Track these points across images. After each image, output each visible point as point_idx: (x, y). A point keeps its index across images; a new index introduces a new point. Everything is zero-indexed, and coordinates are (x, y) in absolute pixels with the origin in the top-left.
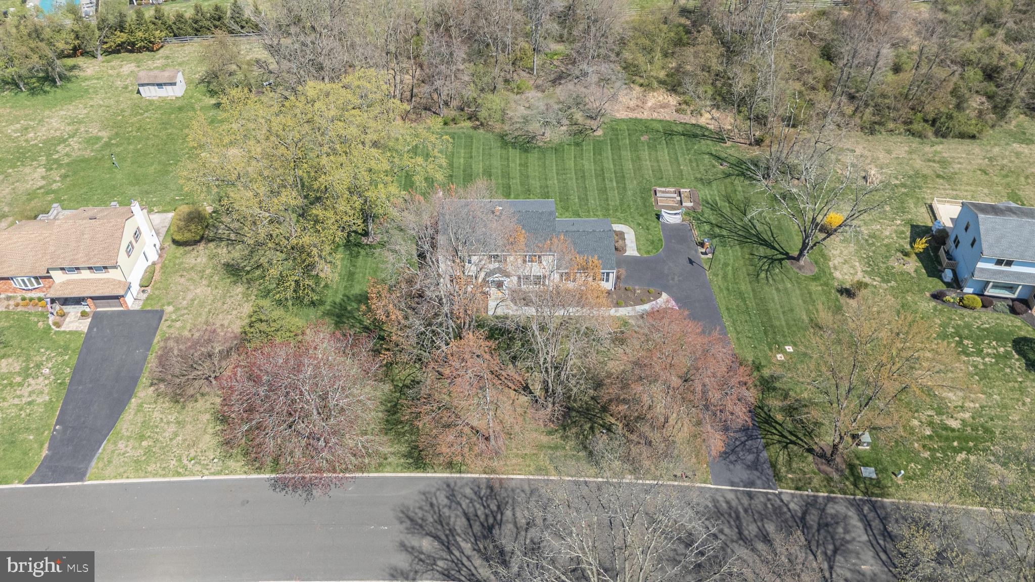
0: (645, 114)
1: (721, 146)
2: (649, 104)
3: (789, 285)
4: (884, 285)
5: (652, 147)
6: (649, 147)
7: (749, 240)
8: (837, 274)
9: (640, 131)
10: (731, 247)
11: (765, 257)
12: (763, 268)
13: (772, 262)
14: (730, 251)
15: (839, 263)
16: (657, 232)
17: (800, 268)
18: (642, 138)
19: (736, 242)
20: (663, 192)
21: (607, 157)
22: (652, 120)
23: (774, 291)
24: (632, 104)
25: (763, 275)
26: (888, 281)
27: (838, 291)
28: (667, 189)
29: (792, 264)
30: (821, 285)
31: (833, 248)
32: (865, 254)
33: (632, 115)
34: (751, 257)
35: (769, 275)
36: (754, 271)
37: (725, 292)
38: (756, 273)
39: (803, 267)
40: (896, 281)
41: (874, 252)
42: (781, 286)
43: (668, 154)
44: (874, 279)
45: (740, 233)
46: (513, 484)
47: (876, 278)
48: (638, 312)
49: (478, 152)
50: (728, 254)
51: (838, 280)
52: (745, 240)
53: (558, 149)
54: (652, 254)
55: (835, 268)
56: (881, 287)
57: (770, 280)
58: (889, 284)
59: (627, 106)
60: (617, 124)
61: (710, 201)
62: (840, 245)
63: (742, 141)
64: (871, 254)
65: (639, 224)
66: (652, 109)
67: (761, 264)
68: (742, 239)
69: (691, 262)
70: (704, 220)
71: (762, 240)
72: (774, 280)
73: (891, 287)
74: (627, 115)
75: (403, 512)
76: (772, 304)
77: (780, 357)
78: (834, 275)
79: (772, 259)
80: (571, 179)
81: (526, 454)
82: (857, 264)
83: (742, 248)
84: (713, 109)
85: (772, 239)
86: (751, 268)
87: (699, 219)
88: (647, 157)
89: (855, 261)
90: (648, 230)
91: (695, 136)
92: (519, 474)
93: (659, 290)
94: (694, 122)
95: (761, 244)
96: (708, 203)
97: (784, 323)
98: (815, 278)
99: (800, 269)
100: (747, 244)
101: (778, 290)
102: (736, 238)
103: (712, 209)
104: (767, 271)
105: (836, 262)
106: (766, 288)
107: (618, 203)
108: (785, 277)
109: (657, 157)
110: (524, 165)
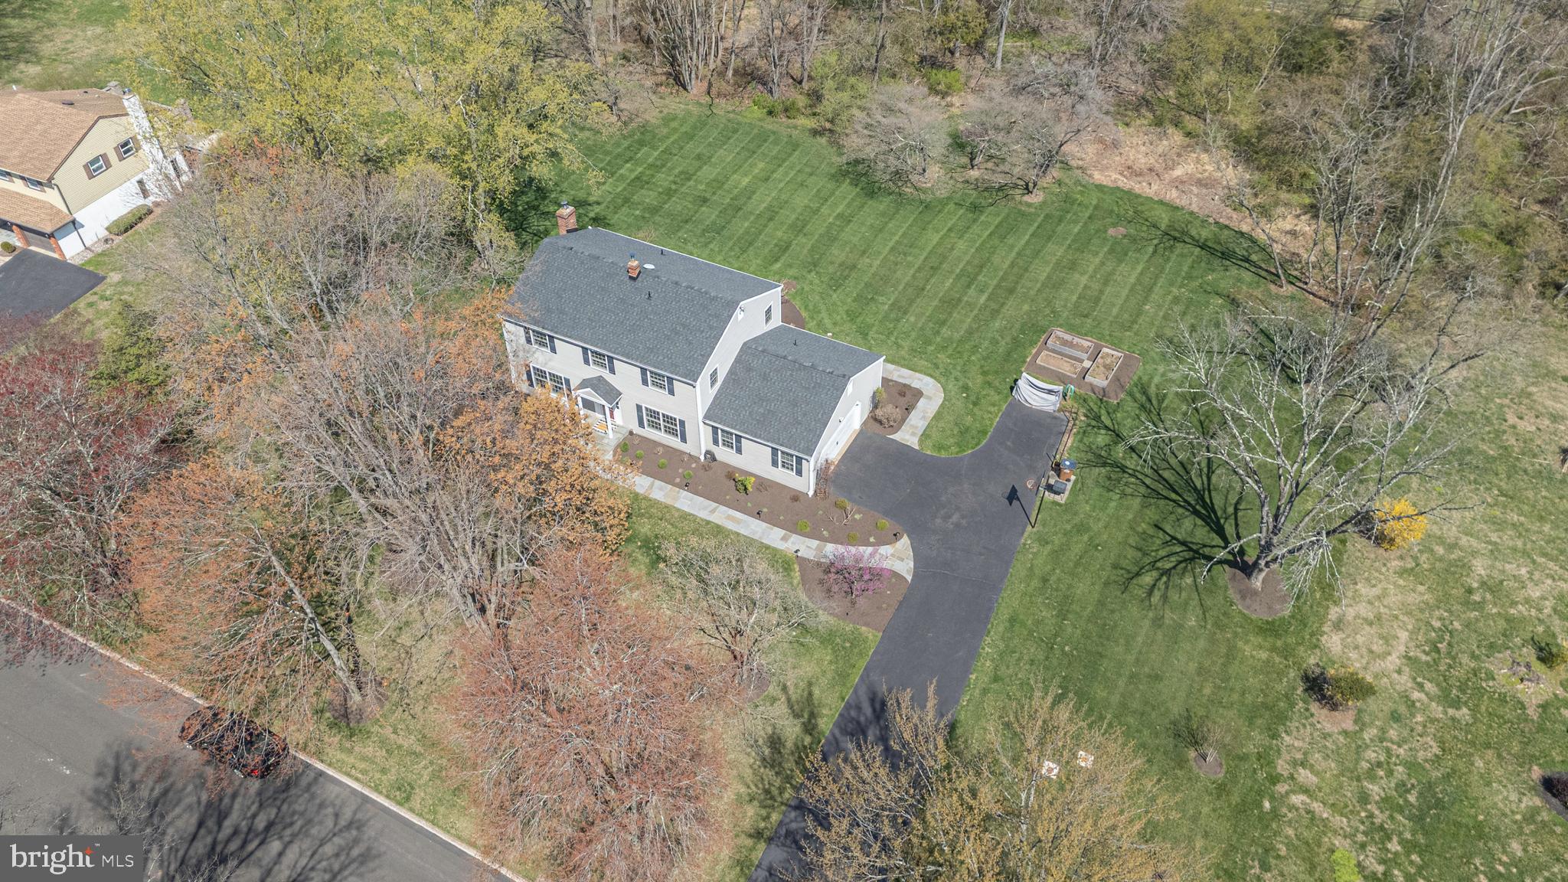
0: (1155, 187)
1: (1269, 291)
2: (1178, 172)
3: (1192, 622)
4: (1437, 710)
5: (1118, 252)
6: (1112, 251)
7: (1174, 496)
8: (1333, 642)
9: (1118, 216)
10: (1124, 495)
11: (1183, 543)
12: (1159, 564)
13: (1192, 559)
14: (1113, 504)
15: (1357, 617)
16: (993, 417)
17: (1246, 594)
18: (1111, 231)
19: (1143, 490)
20: (1065, 343)
21: (1012, 247)
22: (1161, 202)
23: (1147, 623)
24: (1142, 162)
25: (1148, 579)
26: (1456, 704)
27: (1306, 678)
28: (1076, 340)
29: (1233, 578)
30: (1273, 649)
31: (1368, 580)
32: (1440, 619)
33: (1124, 183)
34: (1151, 531)
35: (1161, 584)
36: (1136, 563)
37: (1035, 583)
38: (1135, 569)
39: (1255, 593)
40: (1474, 710)
41: (1467, 625)
42: (1170, 617)
43: (1141, 274)
44: (1421, 686)
45: (1166, 474)
46: (332, 790)
47: (1428, 686)
48: (825, 556)
49: (786, 174)
50: (1103, 509)
51: (1325, 652)
52: (1165, 493)
53: (928, 207)
54: (943, 454)
55: (1338, 625)
56: (1424, 710)
57: (1157, 594)
58: (1451, 711)
59: (1130, 163)
60: (1082, 193)
61: (1152, 390)
62: (1394, 578)
63: (1322, 293)
64: (1457, 625)
65: (965, 388)
66: (1179, 183)
67: (1162, 553)
68: (1159, 487)
69: (1013, 496)
70: (1108, 423)
71: (1204, 505)
72: (1165, 598)
73: (1453, 719)
74: (1115, 181)
75: (117, 757)
76: (1120, 649)
77: (1050, 768)
78: (1324, 639)
79: (1196, 552)
80: (909, 265)
81: (400, 747)
82: (1404, 635)
83: (1144, 506)
84: (1306, 213)
85: (1231, 510)
86: (1131, 553)
87: (1098, 418)
88: (1091, 269)
89: (1403, 627)
90: (975, 404)
91: (1226, 255)
92: (357, 779)
93: (898, 528)
94: (1245, 228)
95: (1196, 513)
96: (1145, 393)
97: (1115, 699)
98: (1271, 629)
99: (1243, 597)
100: (1162, 502)
101: (1157, 622)
102: (1148, 481)
103: (1142, 407)
104: (1167, 572)
105: (1351, 613)
106: (1134, 610)
107: (956, 336)
108: (1195, 602)
109: (1112, 273)
110: (846, 219)
